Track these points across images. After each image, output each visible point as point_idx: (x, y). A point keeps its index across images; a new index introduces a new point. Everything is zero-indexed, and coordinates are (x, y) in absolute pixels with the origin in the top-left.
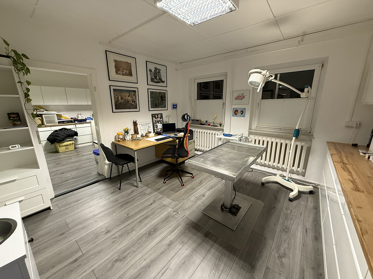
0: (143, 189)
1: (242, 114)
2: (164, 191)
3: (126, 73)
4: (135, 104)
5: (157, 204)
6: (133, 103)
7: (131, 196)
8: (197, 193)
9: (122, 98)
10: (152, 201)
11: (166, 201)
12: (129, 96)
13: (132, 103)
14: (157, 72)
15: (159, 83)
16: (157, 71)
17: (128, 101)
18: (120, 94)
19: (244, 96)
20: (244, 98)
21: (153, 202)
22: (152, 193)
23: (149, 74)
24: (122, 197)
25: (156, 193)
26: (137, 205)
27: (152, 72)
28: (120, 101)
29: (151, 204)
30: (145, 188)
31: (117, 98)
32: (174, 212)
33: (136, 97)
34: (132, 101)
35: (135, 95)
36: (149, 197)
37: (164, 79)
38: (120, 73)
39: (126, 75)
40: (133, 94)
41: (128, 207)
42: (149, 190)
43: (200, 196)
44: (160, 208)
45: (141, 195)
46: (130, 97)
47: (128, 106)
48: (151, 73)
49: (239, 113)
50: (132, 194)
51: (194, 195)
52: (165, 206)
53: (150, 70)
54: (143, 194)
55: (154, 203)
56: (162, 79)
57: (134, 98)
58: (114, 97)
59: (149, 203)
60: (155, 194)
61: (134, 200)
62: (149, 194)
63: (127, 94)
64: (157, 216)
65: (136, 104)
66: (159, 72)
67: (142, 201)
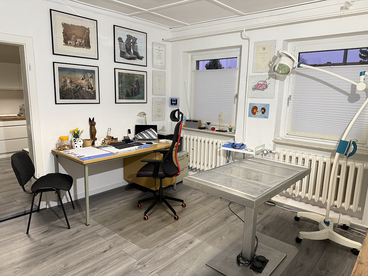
0: (95, 228)
1: (263, 113)
2: (128, 232)
3: (80, 43)
4: (93, 92)
5: (114, 252)
6: (90, 90)
7: (74, 238)
8: (181, 238)
9: (71, 82)
10: (106, 247)
11: (130, 247)
12: (83, 79)
13: (87, 90)
14: (131, 43)
15: (134, 59)
16: (131, 41)
17: (82, 87)
18: (69, 76)
19: (266, 84)
20: (267, 87)
21: (109, 248)
22: (108, 234)
23: (118, 45)
24: (61, 240)
25: (116, 235)
26: (83, 252)
27: (122, 42)
28: (69, 86)
29: (105, 251)
30: (100, 226)
31: (64, 82)
32: (139, 264)
33: (94, 81)
34: (87, 87)
35: (93, 77)
36: (103, 240)
37: (141, 53)
38: (70, 43)
39: (80, 45)
40: (89, 75)
41: (67, 255)
42: (105, 230)
43: (185, 243)
44: (118, 257)
45: (90, 238)
46: (85, 80)
47: (80, 95)
48: (120, 45)
49: (259, 112)
50: (76, 236)
51: (175, 241)
52: (126, 254)
53: (120, 39)
54: (95, 236)
55: (109, 250)
56: (139, 53)
57: (92, 82)
58: (60, 81)
59: (102, 250)
60: (114, 236)
61: (79, 244)
62: (104, 236)
63: (81, 76)
64: (111, 269)
65: (95, 92)
66: (134, 43)
67: (92, 246)
